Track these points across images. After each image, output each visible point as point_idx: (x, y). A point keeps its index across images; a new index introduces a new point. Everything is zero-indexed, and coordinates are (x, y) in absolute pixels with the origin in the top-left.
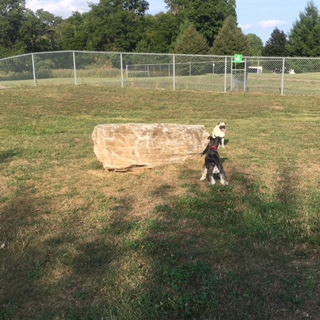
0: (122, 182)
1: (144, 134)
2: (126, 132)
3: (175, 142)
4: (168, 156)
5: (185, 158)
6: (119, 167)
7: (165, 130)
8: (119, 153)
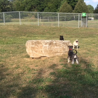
0: (37, 63)
1: (46, 44)
2: (39, 43)
3: (58, 47)
4: (56, 53)
5: (62, 54)
6: (36, 57)
7: (54, 42)
8: (36, 51)
